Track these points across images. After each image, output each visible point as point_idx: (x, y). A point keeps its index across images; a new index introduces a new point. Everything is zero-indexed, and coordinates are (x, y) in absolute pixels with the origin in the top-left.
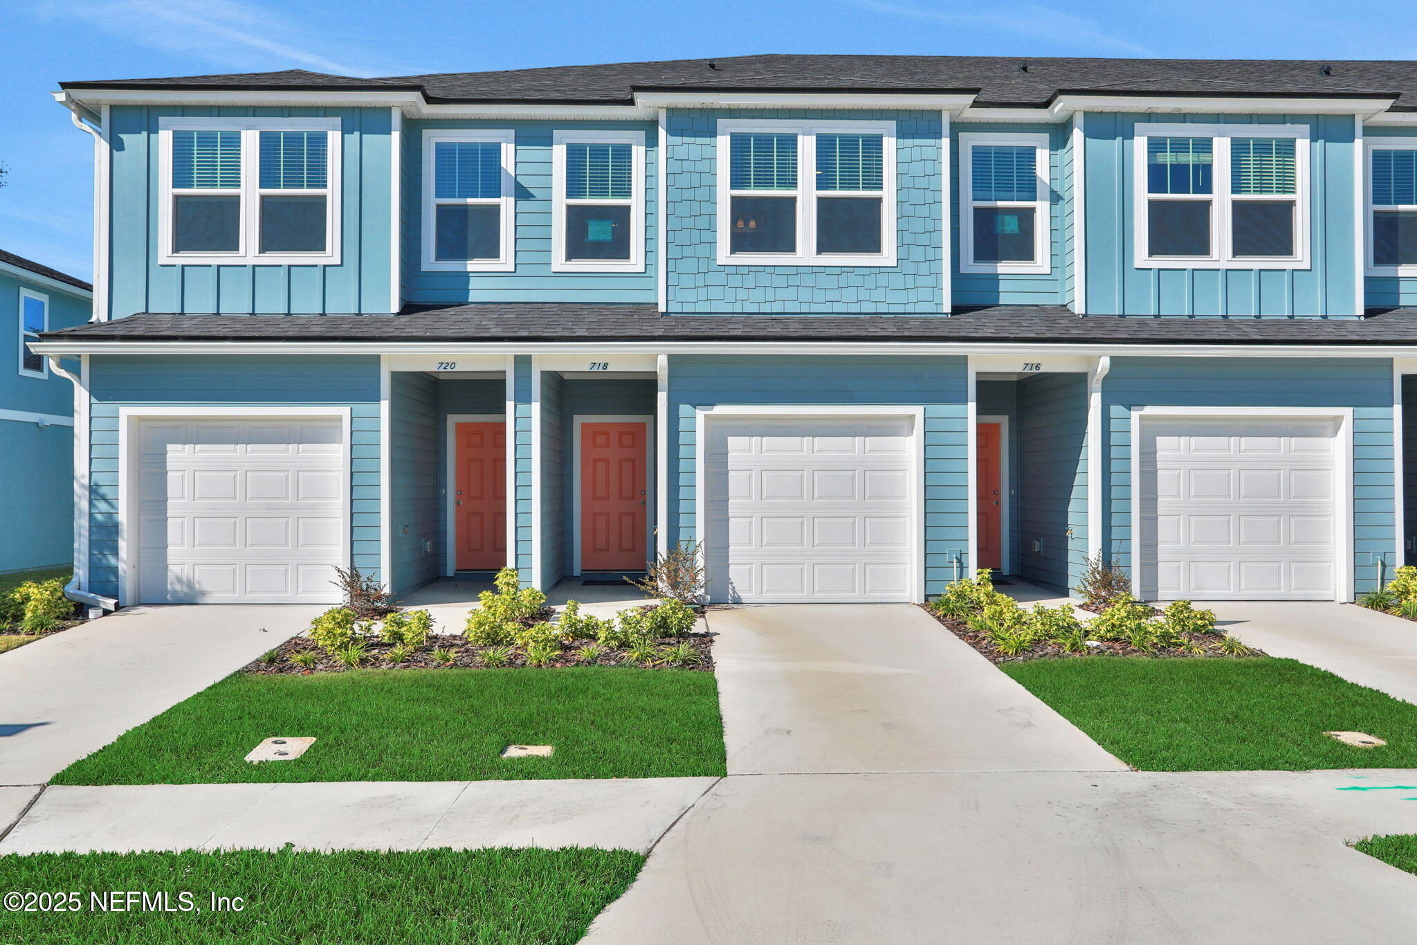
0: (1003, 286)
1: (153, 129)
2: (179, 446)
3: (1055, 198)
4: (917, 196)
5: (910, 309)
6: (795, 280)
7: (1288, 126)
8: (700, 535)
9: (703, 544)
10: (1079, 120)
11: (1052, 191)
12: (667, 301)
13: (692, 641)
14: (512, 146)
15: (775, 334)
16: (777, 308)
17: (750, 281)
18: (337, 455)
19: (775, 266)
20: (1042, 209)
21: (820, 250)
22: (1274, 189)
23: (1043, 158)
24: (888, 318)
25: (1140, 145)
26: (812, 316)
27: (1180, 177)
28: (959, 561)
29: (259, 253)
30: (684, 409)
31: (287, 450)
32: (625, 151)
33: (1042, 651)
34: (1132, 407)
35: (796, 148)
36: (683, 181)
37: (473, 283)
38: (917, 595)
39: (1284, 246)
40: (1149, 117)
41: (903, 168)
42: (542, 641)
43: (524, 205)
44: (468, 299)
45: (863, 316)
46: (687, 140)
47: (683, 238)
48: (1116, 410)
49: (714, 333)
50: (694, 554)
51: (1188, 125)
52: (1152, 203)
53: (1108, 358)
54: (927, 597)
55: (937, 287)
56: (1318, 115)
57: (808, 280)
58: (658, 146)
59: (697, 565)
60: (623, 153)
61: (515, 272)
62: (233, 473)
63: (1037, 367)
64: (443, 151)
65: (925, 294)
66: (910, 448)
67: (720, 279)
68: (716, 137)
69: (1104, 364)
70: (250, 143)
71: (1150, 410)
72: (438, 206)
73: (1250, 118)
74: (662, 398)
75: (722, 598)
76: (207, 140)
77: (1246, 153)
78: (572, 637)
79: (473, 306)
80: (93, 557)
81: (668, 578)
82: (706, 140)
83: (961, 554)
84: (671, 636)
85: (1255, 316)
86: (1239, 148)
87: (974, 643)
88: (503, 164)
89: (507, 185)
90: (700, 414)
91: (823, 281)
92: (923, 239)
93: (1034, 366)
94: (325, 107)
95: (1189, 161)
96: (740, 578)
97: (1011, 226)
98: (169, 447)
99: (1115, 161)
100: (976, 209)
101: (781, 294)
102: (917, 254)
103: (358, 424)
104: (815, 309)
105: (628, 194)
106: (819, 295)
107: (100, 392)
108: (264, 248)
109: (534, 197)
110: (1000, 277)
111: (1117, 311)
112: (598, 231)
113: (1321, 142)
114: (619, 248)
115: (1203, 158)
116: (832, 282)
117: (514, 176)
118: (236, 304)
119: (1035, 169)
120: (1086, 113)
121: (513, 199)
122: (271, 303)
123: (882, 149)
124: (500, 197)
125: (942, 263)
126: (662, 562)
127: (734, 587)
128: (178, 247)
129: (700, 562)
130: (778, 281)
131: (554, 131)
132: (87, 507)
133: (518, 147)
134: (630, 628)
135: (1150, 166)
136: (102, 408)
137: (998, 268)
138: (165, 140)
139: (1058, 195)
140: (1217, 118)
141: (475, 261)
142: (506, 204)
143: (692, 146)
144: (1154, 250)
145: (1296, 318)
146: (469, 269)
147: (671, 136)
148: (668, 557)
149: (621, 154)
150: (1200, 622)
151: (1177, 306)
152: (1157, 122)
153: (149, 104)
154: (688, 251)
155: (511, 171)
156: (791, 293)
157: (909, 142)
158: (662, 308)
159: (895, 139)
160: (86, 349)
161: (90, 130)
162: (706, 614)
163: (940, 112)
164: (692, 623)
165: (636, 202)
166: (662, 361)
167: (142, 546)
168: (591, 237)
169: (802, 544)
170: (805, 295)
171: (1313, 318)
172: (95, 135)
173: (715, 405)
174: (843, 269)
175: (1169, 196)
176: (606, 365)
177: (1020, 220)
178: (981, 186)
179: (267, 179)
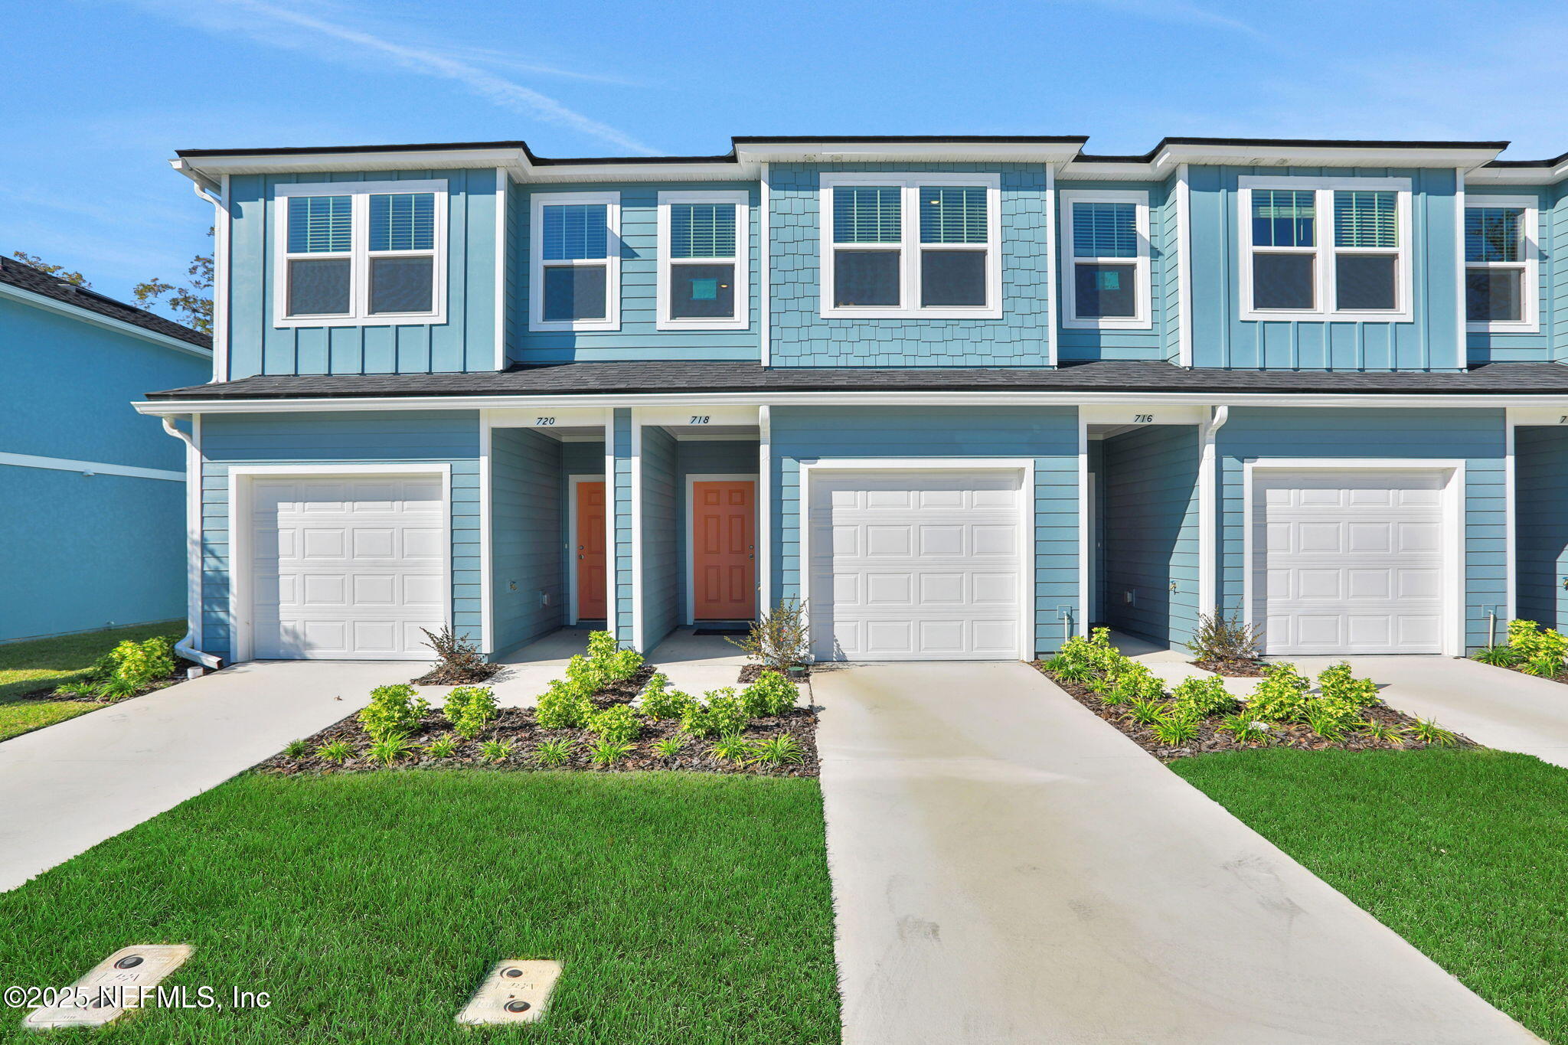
0: (1104, 341)
1: (269, 196)
2: (289, 505)
3: (1155, 253)
4: (1022, 249)
5: (1016, 361)
6: (899, 334)
7: (1390, 179)
8: (804, 594)
9: (807, 603)
10: (1183, 172)
11: (1152, 248)
12: (770, 355)
13: (794, 723)
14: (617, 208)
15: (881, 384)
16: (882, 361)
17: (854, 334)
18: (437, 512)
19: (879, 319)
20: (1142, 264)
21: (924, 304)
22: (1377, 244)
23: (1142, 213)
24: (994, 371)
25: (1244, 198)
26: (917, 369)
27: (1284, 231)
28: (1070, 618)
29: (369, 314)
30: (788, 463)
31: (392, 508)
32: (729, 211)
33: (1209, 739)
34: (1245, 460)
35: (900, 202)
36: (786, 235)
37: (579, 342)
38: (1026, 652)
39: (1387, 300)
40: (1253, 170)
41: (1008, 221)
42: (617, 728)
43: (629, 265)
44: (574, 357)
45: (968, 369)
46: (789, 193)
47: (786, 291)
48: (1229, 462)
49: (819, 383)
50: (799, 612)
51: (1292, 178)
52: (1257, 256)
53: (1226, 408)
54: (1036, 654)
55: (1043, 340)
56: (1419, 168)
57: (913, 333)
58: (760, 205)
59: (801, 624)
60: (727, 213)
61: (621, 331)
62: (341, 531)
63: (1149, 418)
64: (550, 214)
65: (1030, 347)
66: (1020, 502)
67: (824, 332)
68: (819, 190)
69: (1222, 413)
70: (360, 206)
71: (1263, 463)
72: (546, 268)
73: (1353, 171)
74: (765, 451)
75: (827, 658)
76: (320, 206)
77: (1349, 207)
78: (657, 717)
79: (579, 364)
80: (206, 614)
81: (771, 638)
82: (808, 194)
83: (1072, 611)
84: (769, 715)
85: (1359, 369)
86: (1342, 202)
87: (1118, 723)
88: (609, 225)
89: (612, 245)
90: (804, 468)
91: (928, 333)
92: (1029, 292)
93: (1146, 418)
94: (433, 170)
95: (1293, 215)
96: (846, 636)
97: (1111, 282)
98: (280, 505)
99: (1219, 213)
100: (1078, 266)
101: (885, 347)
102: (1023, 306)
103: (459, 481)
104: (920, 362)
105: (732, 254)
106: (924, 349)
107: (210, 452)
108: (373, 309)
109: (638, 256)
110: (1102, 332)
111: (1223, 364)
112: (703, 290)
113: (1423, 195)
114: (723, 306)
115: (1306, 212)
116: (936, 335)
117: (619, 236)
118: (346, 365)
119: (1135, 227)
120: (1190, 166)
121: (619, 258)
122: (380, 364)
123: (986, 203)
124: (606, 258)
125: (1047, 316)
126: (765, 622)
127: (838, 645)
128: (292, 311)
129: (804, 620)
130: (882, 334)
131: (659, 192)
132: (200, 565)
133: (624, 209)
134: (720, 712)
135: (1254, 220)
136: (213, 467)
137: (1100, 323)
138: (280, 206)
139: (1158, 252)
140: (1320, 171)
141: (581, 321)
142: (612, 264)
143: (794, 200)
144: (1260, 302)
145: (1398, 371)
146: (574, 330)
147: (774, 190)
148: (772, 616)
149: (726, 215)
150: (1365, 695)
151: (1282, 358)
152: (1261, 175)
153: (266, 172)
154: (792, 305)
155: (617, 232)
156: (895, 347)
157: (1013, 194)
158: (765, 363)
159: (999, 191)
160: (197, 408)
161: (211, 200)
162: (811, 678)
163: (1044, 165)
164: (794, 699)
165: (740, 261)
166: (764, 412)
167: (256, 603)
168: (696, 296)
169: (909, 600)
170: (910, 348)
171: (1416, 371)
172: (216, 204)
173: (819, 459)
174: (948, 322)
175: (1273, 249)
176: (707, 419)
177: (1120, 276)
178: (1082, 243)
179: (377, 240)
